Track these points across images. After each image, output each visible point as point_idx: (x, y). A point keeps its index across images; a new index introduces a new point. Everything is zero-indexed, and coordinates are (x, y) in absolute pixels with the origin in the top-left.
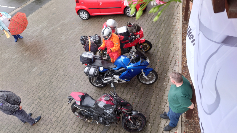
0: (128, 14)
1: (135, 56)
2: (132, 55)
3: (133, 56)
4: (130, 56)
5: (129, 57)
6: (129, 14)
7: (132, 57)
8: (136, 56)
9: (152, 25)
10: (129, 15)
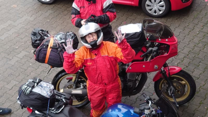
0: (148, 8)
1: (153, 111)
2: (147, 107)
3: (149, 109)
4: (142, 108)
5: (137, 110)
6: (150, 10)
7: (147, 112)
8: (156, 111)
9: (200, 45)
10: (150, 12)
